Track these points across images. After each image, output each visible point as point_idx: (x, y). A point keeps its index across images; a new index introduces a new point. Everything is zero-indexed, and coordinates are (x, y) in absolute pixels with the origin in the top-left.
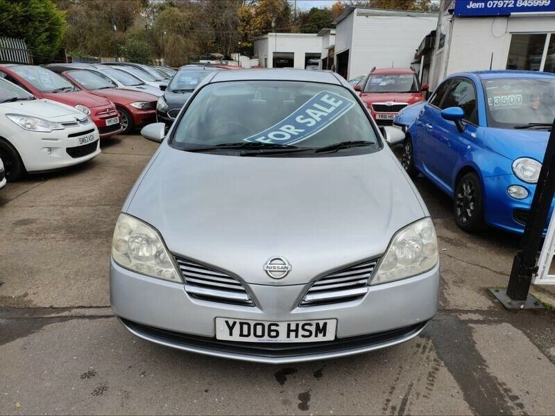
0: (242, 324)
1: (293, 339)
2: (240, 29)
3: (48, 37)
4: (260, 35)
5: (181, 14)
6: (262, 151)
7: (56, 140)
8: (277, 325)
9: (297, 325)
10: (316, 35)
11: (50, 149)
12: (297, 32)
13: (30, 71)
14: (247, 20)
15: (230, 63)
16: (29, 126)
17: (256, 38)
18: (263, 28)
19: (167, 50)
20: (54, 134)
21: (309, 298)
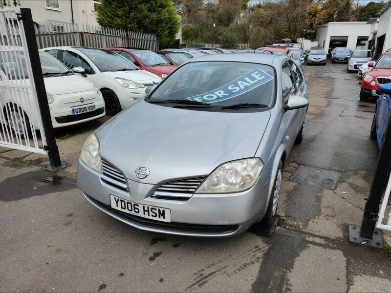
0: (121, 201)
1: (146, 216)
2: (307, 21)
3: (169, 32)
4: (322, 24)
5: (265, 13)
6: (185, 105)
7: (138, 93)
8: (138, 206)
9: (148, 208)
10: (366, 22)
11: (135, 99)
12: (353, 21)
13: (144, 54)
14: (314, 14)
15: (295, 45)
16: (126, 85)
17: (318, 26)
18: (326, 19)
19: (251, 38)
20: (139, 90)
21: (157, 193)
